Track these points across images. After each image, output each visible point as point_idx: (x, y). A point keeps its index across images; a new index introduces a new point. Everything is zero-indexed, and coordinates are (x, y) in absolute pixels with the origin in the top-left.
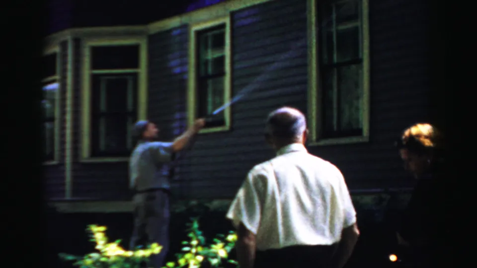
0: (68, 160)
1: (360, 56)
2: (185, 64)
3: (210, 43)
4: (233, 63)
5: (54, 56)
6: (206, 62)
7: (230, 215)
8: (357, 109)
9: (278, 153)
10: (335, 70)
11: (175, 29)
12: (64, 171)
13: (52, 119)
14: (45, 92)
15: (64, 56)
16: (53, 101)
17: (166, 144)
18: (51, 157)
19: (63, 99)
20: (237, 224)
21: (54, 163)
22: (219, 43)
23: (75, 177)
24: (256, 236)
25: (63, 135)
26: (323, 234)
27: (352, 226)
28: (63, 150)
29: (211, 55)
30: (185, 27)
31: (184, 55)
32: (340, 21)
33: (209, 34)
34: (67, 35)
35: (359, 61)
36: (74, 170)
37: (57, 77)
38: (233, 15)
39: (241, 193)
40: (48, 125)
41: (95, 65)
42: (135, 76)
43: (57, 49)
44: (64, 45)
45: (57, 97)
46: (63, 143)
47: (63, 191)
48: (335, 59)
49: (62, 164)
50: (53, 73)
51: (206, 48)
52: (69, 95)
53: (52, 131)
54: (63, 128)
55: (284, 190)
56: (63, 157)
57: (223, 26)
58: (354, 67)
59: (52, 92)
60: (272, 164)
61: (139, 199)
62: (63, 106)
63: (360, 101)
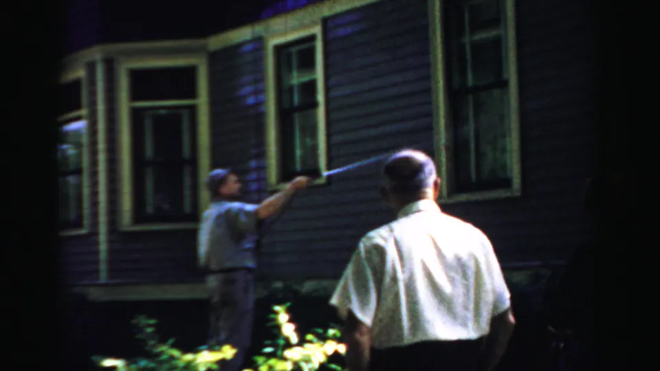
0: (103, 228)
1: (505, 76)
2: (260, 91)
3: (295, 61)
4: (328, 89)
5: (77, 83)
6: (291, 89)
7: (334, 301)
8: (504, 151)
9: (399, 214)
10: (470, 98)
11: (245, 43)
12: (97, 243)
13: (78, 172)
14: (67, 133)
15: (92, 82)
16: (78, 145)
17: (249, 207)
18: (78, 224)
19: (93, 143)
20: (343, 313)
21: (83, 232)
22: (307, 62)
23: (111, 251)
24: (371, 330)
25: (94, 194)
26: (464, 325)
27: (505, 314)
28: (95, 215)
29: (296, 79)
30: (259, 42)
31: (260, 79)
32: (475, 28)
33: (294, 50)
34: (96, 54)
35: (504, 84)
36: (110, 242)
37: (84, 112)
38: (326, 22)
39: (349, 271)
40: (72, 179)
41: (135, 95)
42: (193, 109)
43: (81, 73)
44: (91, 67)
45: (85, 140)
46: (95, 204)
47: (97, 272)
48: (470, 81)
49: (94, 233)
50: (78, 106)
51: (290, 69)
52: (101, 136)
53: (79, 187)
54: (94, 184)
55: (408, 265)
56: (95, 223)
57: (312, 38)
58: (496, 92)
59: (77, 133)
60: (392, 230)
61: (213, 282)
62: (94, 152)
63: (508, 139)
